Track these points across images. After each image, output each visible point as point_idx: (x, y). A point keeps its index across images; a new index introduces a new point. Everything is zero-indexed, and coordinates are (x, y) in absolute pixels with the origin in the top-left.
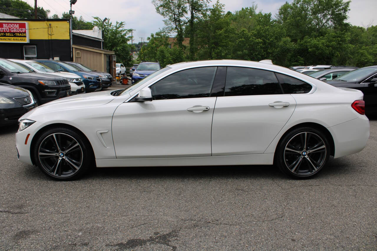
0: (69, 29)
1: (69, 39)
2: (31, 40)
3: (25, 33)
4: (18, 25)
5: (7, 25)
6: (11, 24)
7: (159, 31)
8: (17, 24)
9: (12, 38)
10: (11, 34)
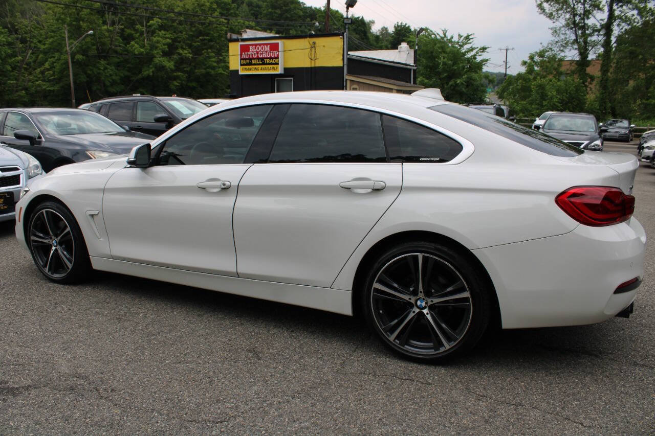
0: (342, 49)
1: (341, 65)
2: (285, 69)
3: (277, 58)
4: (269, 46)
5: (254, 47)
6: (260, 45)
7: (542, 49)
8: (267, 44)
9: (260, 67)
10: (259, 61)
